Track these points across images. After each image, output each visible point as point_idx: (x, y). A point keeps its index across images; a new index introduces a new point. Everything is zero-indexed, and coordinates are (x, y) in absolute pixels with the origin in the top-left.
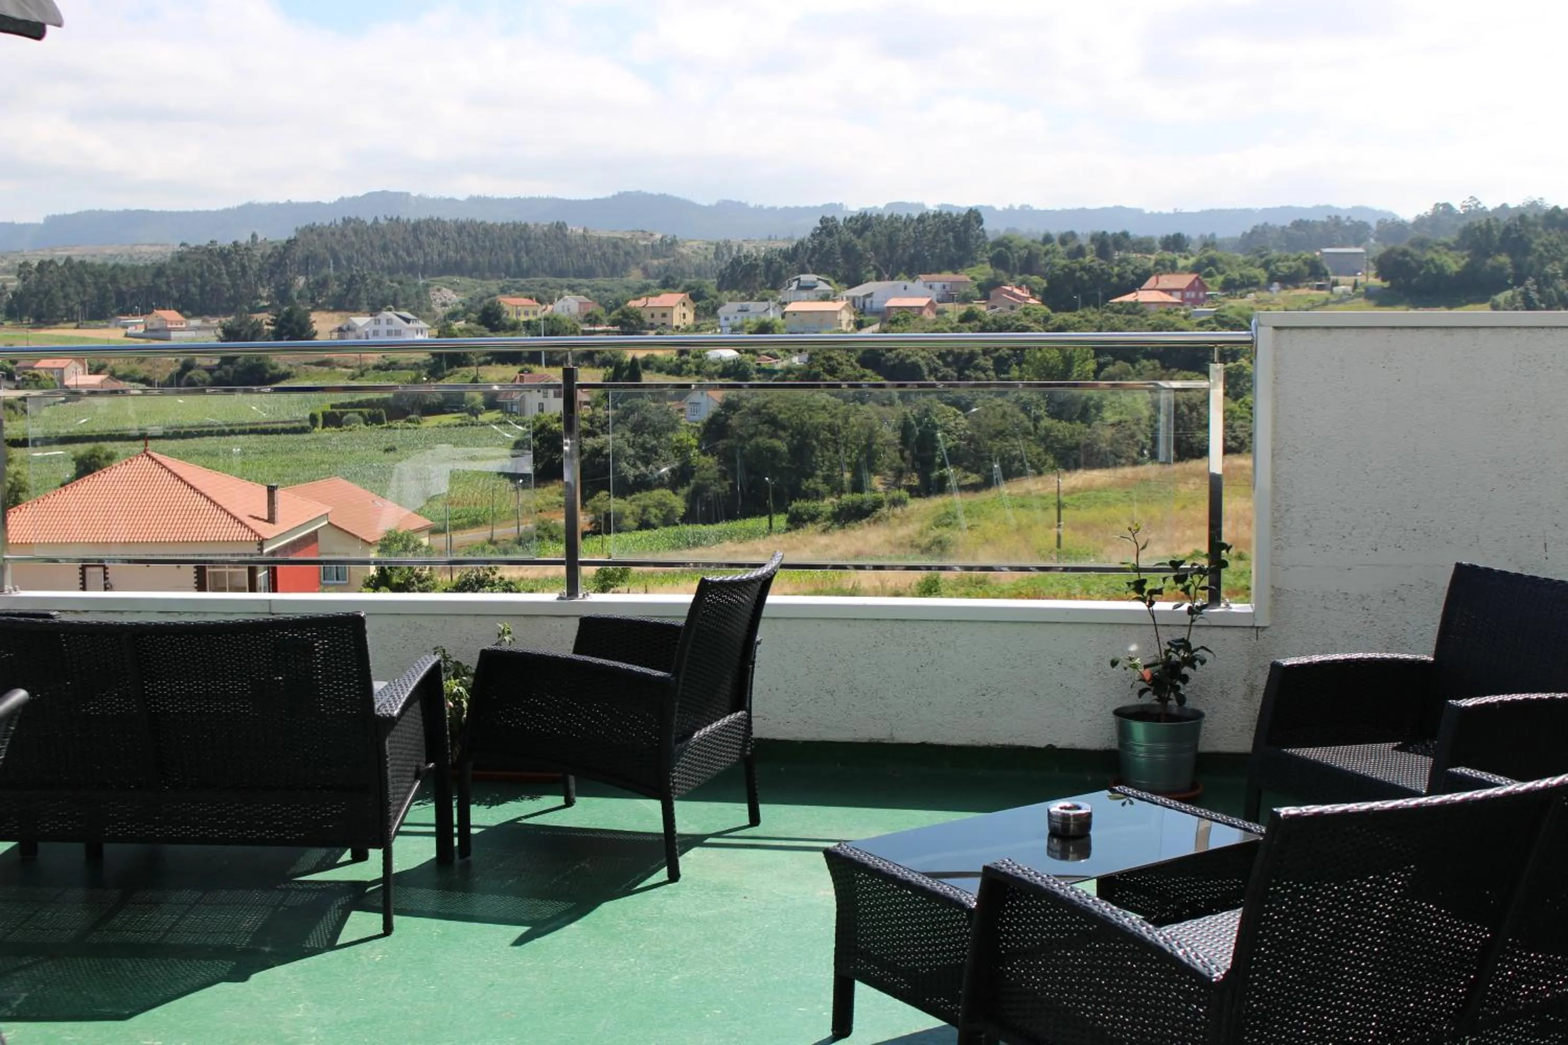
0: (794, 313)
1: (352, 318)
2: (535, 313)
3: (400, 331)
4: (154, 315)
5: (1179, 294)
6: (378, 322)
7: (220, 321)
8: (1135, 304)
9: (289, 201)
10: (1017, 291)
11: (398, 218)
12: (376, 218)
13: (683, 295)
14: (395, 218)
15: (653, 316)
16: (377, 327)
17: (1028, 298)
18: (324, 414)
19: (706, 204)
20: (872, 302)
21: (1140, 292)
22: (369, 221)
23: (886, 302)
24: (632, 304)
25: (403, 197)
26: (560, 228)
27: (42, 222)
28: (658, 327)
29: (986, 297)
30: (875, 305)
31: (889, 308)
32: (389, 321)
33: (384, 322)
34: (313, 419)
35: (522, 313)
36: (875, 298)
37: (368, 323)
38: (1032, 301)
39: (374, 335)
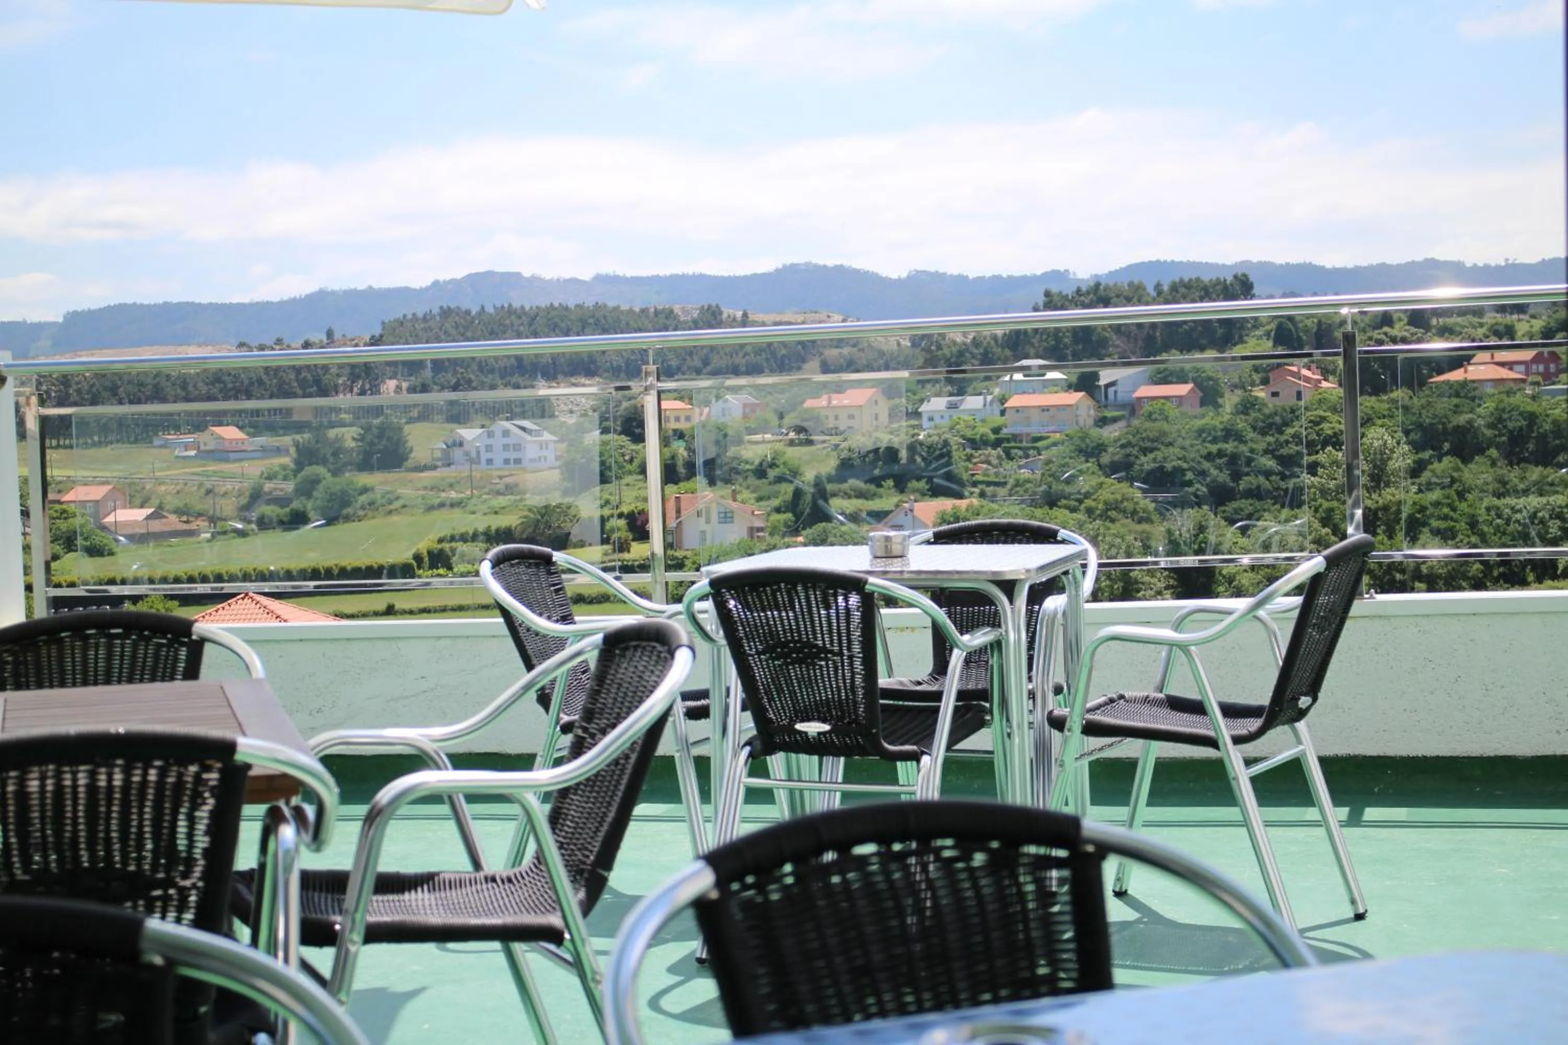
0: (1017, 410)
1: (459, 431)
2: (688, 419)
3: (520, 445)
4: (207, 433)
5: (1522, 368)
6: (490, 435)
7: (293, 440)
8: (1464, 383)
9: (370, 287)
10: (1305, 372)
11: (510, 305)
12: (483, 308)
13: (874, 390)
14: (506, 305)
15: (836, 418)
16: (489, 441)
17: (1319, 381)
18: (430, 553)
19: (894, 276)
20: (1116, 392)
21: (1470, 368)
22: (475, 310)
23: (1134, 391)
24: (809, 403)
25: (513, 279)
26: (714, 314)
27: (61, 320)
28: (844, 432)
29: (1265, 382)
30: (1120, 396)
31: (1139, 399)
32: (506, 433)
33: (498, 434)
34: (418, 558)
35: (672, 420)
36: (1119, 388)
37: (480, 435)
38: (1325, 384)
39: (487, 451)
